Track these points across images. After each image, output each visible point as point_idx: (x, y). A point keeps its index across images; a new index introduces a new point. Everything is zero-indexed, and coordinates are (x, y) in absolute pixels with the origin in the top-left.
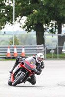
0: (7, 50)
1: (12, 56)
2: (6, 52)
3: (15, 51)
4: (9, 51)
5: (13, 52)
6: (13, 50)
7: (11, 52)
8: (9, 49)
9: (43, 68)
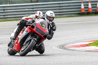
0: (81, 5)
1: (87, 12)
2: (80, 8)
3: (90, 6)
4: (83, 7)
5: (88, 8)
6: (88, 5)
7: (85, 8)
8: (82, 5)
9: (55, 30)
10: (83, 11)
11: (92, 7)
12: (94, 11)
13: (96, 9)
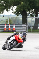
0: (4, 26)
2: (4, 28)
3: (9, 27)
5: (8, 28)
6: (8, 26)
7: (7, 28)
10: (6, 30)
11: (11, 28)
12: (12, 30)
13: (13, 29)
